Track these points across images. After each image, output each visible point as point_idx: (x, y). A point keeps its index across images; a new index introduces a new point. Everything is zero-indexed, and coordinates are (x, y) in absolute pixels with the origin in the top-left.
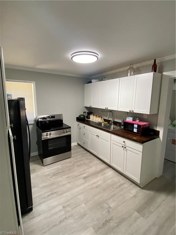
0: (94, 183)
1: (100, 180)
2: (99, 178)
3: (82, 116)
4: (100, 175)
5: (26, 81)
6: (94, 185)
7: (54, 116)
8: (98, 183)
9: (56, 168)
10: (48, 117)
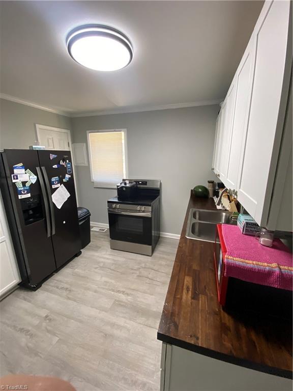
0: (113, 325)
1: (129, 330)
2: (130, 324)
3: (200, 190)
4: (142, 320)
5: (117, 130)
6: (108, 329)
7: (146, 182)
8: (117, 332)
9: (116, 259)
10: (137, 182)
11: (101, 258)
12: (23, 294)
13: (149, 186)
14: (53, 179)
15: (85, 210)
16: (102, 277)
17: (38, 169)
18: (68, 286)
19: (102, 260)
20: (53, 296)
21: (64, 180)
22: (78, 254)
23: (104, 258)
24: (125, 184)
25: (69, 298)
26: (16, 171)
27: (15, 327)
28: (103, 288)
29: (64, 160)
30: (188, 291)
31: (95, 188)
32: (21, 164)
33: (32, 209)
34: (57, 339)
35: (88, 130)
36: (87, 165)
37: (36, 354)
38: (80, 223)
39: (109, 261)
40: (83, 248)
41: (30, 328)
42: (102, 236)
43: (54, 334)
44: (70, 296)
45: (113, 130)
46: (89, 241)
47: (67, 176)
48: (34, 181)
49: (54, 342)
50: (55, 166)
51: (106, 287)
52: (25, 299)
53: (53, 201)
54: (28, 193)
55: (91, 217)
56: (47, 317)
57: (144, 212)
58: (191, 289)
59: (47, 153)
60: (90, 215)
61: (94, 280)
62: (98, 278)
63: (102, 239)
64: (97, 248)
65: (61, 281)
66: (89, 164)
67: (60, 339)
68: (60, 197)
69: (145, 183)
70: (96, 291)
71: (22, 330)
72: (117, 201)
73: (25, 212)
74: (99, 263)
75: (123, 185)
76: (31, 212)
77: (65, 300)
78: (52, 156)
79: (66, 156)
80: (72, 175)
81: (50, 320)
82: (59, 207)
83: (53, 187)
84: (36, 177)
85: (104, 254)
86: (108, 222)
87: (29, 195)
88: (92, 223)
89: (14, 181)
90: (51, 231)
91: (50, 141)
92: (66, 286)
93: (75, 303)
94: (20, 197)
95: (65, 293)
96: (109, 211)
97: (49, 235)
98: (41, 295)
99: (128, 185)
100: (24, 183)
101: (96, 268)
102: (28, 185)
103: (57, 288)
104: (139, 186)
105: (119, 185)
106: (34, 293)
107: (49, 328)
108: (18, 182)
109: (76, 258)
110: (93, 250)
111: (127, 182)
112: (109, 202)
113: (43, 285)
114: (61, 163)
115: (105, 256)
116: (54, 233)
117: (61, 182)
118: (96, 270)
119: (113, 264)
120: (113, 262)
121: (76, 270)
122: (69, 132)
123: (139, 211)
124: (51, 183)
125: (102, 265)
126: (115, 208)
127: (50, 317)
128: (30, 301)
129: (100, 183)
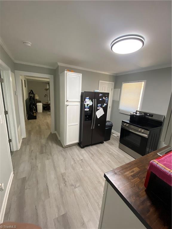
9: (119, 154)
10: (146, 114)
11: (112, 149)
12: (78, 147)
13: (154, 118)
14: (99, 105)
15: (111, 123)
16: (108, 158)
17: (94, 100)
18: (93, 154)
19: (112, 150)
20: (87, 154)
21: (103, 106)
22: (102, 143)
23: (113, 150)
24: (136, 113)
25: (91, 158)
26: (86, 100)
27: (72, 157)
28: (107, 163)
29: (105, 97)
30: (132, 172)
31: (120, 113)
32: (88, 97)
33: (88, 116)
34: (82, 169)
35: (123, 82)
36: (118, 100)
37: (74, 169)
38: (106, 128)
39: (116, 153)
40: (105, 141)
41: (76, 160)
42: (117, 140)
43: (82, 167)
44: (92, 158)
45: (137, 81)
46: (109, 140)
47: (105, 104)
48: (91, 105)
49: (80, 170)
50: (101, 99)
51: (108, 163)
52: (78, 150)
53: (96, 114)
54: (88, 109)
55: (113, 127)
56: (82, 160)
57: (143, 133)
58: (134, 173)
59: (99, 93)
60: (113, 126)
61: (104, 157)
62: (106, 157)
63: (116, 141)
64: (112, 144)
65: (91, 150)
66: (119, 100)
67: (83, 170)
68: (99, 113)
69: (152, 115)
70: (103, 162)
71: (73, 159)
72: (129, 122)
73: (86, 116)
74: (110, 151)
75: (135, 114)
76: (88, 117)
77: (90, 158)
78: (100, 95)
79: (106, 95)
80: (107, 104)
81: (82, 161)
82: (98, 118)
83: (98, 108)
84: (92, 103)
85: (114, 149)
86: (120, 132)
87: (88, 110)
88: (113, 131)
89: (85, 103)
90: (93, 127)
91: (104, 88)
92: (92, 153)
93: (93, 162)
94: (85, 110)
95: (91, 155)
96: (122, 126)
97: (92, 128)
98: (83, 151)
99: (138, 115)
100: (88, 105)
101: (108, 153)
102: (89, 106)
103: (89, 152)
104: (147, 117)
105: (132, 113)
106: (81, 149)
107: (81, 164)
108: (86, 104)
109: (101, 144)
110: (109, 144)
111: (138, 112)
112: (123, 121)
113: (85, 148)
114: (104, 98)
115: (114, 150)
116: (94, 128)
117: (101, 107)
118: (107, 154)
119: (117, 155)
120: (117, 154)
121: (99, 149)
122: (113, 83)
123: (140, 132)
124: (97, 106)
125: (111, 153)
126: (125, 126)
127: (83, 160)
128: (79, 151)
129: (123, 111)
